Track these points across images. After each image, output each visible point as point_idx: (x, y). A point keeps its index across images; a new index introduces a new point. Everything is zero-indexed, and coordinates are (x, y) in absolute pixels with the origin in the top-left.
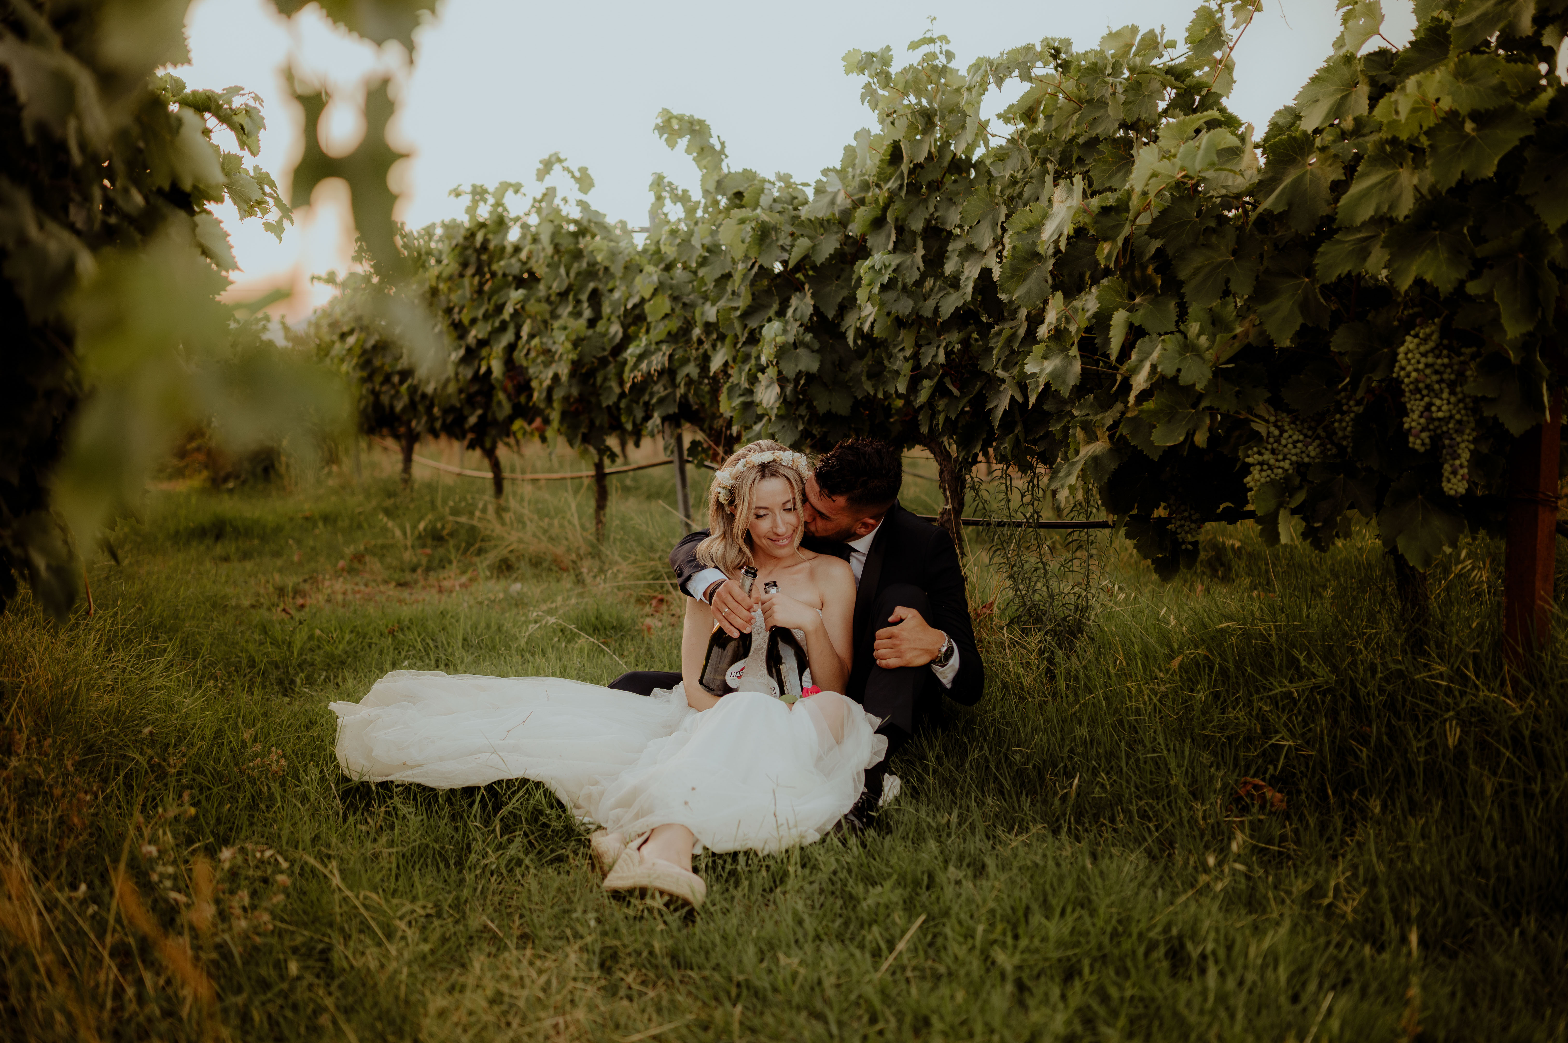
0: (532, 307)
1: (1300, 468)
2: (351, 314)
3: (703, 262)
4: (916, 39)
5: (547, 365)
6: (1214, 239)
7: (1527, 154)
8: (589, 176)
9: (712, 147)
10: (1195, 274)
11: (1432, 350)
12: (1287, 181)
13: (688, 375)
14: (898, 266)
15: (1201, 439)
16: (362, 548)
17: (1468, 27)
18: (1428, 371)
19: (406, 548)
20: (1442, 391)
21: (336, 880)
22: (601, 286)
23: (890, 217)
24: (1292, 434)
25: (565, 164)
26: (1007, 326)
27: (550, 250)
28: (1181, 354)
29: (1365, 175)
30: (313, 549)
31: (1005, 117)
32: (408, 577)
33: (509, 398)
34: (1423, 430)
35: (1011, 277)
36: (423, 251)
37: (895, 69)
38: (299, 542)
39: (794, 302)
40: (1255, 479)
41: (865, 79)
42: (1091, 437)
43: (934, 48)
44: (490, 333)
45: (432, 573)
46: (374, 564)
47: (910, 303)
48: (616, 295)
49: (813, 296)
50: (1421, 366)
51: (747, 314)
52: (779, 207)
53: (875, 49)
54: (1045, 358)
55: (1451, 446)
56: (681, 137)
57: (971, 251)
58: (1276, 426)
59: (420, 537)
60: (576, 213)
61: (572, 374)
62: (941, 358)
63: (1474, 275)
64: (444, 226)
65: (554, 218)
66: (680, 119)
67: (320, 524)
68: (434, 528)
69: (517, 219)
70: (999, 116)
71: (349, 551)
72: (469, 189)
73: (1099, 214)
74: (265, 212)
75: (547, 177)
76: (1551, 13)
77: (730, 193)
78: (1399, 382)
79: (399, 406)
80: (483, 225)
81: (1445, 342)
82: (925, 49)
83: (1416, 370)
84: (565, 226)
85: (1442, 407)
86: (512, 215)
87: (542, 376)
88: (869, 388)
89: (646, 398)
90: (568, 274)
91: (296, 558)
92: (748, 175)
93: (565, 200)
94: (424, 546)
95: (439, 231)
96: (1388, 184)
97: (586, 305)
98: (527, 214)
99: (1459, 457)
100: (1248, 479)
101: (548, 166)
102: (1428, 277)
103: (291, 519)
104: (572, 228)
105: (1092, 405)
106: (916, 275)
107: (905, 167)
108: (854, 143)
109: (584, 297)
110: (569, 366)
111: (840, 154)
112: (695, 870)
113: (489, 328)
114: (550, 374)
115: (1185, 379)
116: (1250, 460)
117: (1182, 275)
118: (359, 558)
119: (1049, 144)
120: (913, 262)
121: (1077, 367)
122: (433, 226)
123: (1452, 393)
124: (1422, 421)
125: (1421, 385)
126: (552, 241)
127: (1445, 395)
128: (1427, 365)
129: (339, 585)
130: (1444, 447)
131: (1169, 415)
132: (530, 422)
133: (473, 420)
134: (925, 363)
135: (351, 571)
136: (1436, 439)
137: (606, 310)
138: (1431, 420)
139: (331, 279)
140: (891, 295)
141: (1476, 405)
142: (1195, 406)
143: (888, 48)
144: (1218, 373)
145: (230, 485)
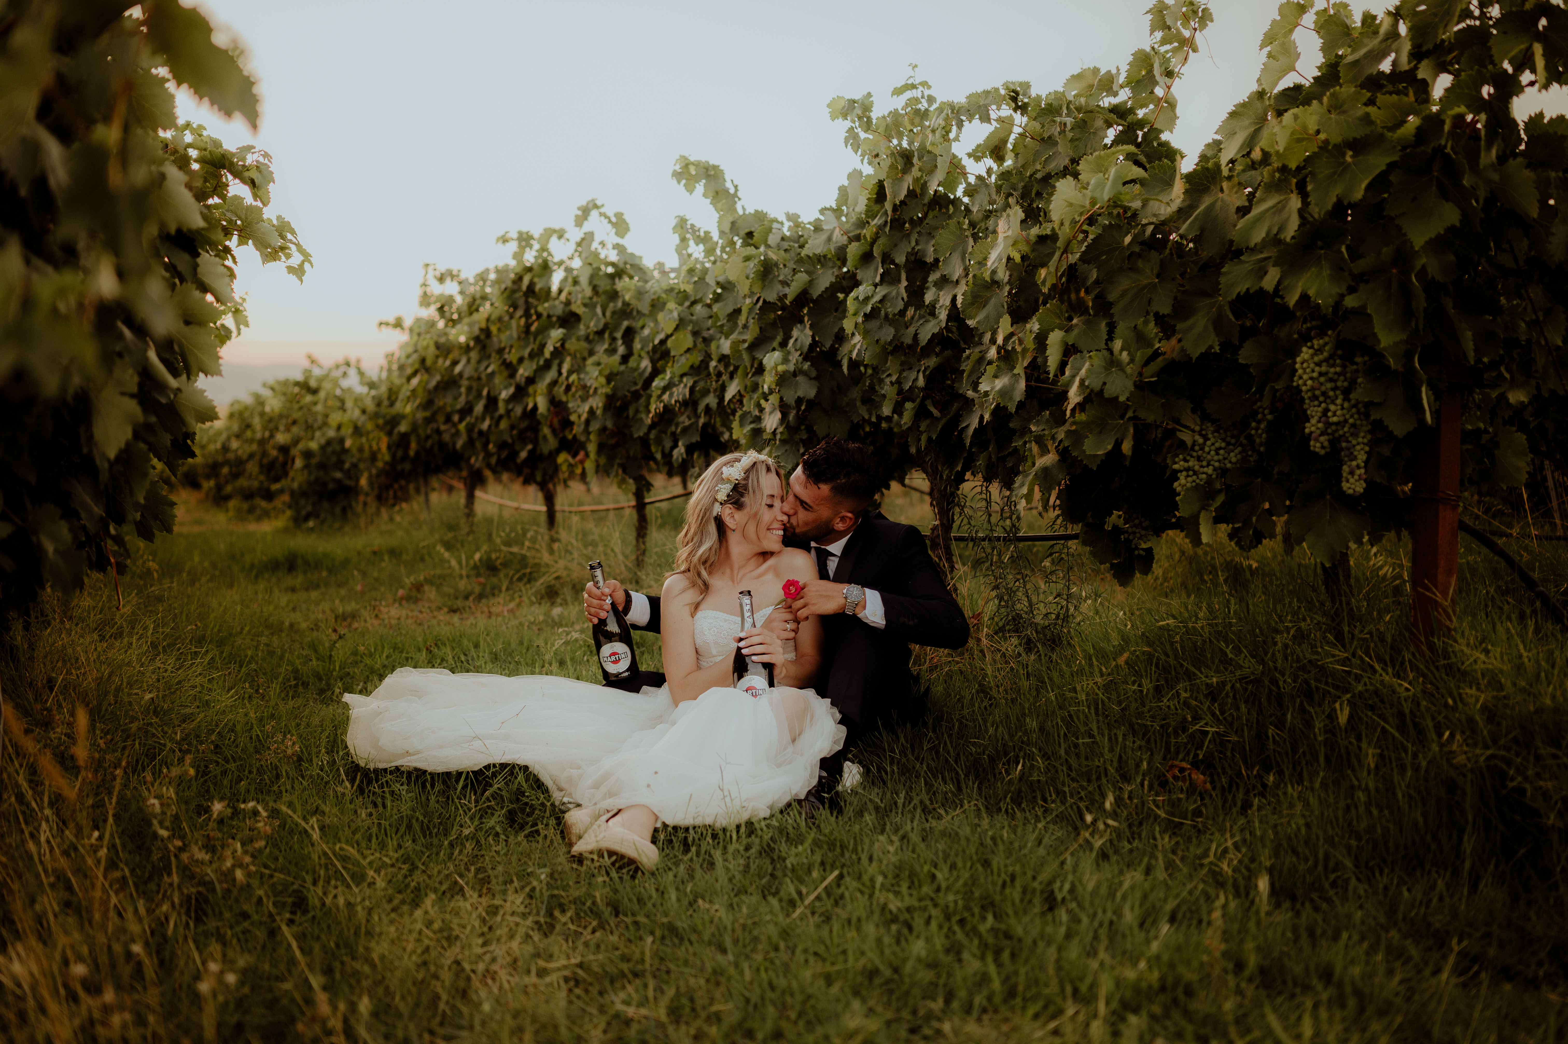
0: (571, 345)
1: (1223, 472)
2: (415, 357)
3: (717, 298)
4: (899, 85)
5: (584, 399)
6: (1140, 264)
7: (1392, 178)
8: (624, 221)
9: (727, 191)
10: (1122, 296)
11: (1326, 360)
12: (1202, 208)
13: (707, 406)
14: (884, 297)
15: (1127, 447)
16: (422, 578)
17: (1356, 62)
18: (1322, 379)
19: (461, 577)
20: (1337, 397)
21: (316, 835)
22: (634, 324)
23: (876, 252)
24: (1214, 442)
25: (602, 210)
26: (977, 350)
27: (588, 292)
28: (1106, 369)
29: (1262, 200)
30: (377, 580)
31: (976, 155)
32: (459, 603)
33: (554, 431)
34: (1322, 434)
35: (972, 304)
36: (478, 296)
37: (876, 114)
38: (364, 573)
39: (795, 333)
40: (1182, 483)
41: (848, 124)
42: (1044, 451)
43: (916, 93)
44: (536, 371)
45: (484, 601)
46: (430, 592)
47: (892, 331)
48: (646, 332)
49: (812, 327)
50: (1315, 375)
51: (755, 346)
52: (786, 245)
53: (857, 96)
54: (996, 376)
55: (1348, 449)
56: (698, 182)
57: (944, 281)
58: (1200, 435)
59: (475, 567)
60: (613, 257)
61: (607, 407)
62: (921, 382)
63: (1352, 290)
64: (498, 271)
65: (592, 261)
66: (697, 164)
67: (386, 558)
68: (489, 559)
69: (560, 263)
70: (970, 155)
71: (408, 581)
72: (515, 235)
73: (1037, 243)
74: (288, 256)
75: (586, 223)
76: (1424, 49)
77: (743, 233)
78: (1298, 390)
79: (460, 444)
80: (529, 269)
81: (1339, 352)
82: (909, 94)
83: (1311, 378)
84: (603, 267)
85: (1337, 412)
86: (556, 259)
87: (580, 410)
88: (863, 412)
89: (673, 428)
90: (604, 314)
91: (359, 588)
92: (760, 216)
93: (603, 244)
94: (478, 575)
95: (492, 276)
96: (1279, 208)
97: (620, 342)
98: (571, 258)
99: (1355, 458)
100: (1176, 484)
101: (585, 212)
102: (1311, 293)
103: (359, 553)
104: (610, 270)
105: (1047, 421)
106: (901, 305)
107: (888, 206)
108: (846, 183)
109: (619, 335)
110: (604, 399)
111: (835, 194)
112: (654, 841)
113: (535, 367)
114: (587, 408)
115: (1110, 392)
116: (1176, 467)
117: (1112, 297)
118: (418, 587)
119: (1014, 179)
120: (898, 293)
121: (1022, 384)
122: (487, 271)
123: (1346, 399)
124: (1320, 425)
125: (1317, 393)
126: (590, 283)
127: (1339, 401)
128: (1321, 374)
129: (394, 612)
130: (1342, 449)
131: (1100, 426)
132: (574, 456)
133: (523, 455)
134: (907, 387)
135: (408, 598)
136: (1334, 442)
137: (637, 346)
138: (1328, 424)
139: (398, 324)
140: (874, 324)
141: (1365, 410)
142: (1122, 417)
143: (869, 95)
144: (1140, 386)
145: (311, 524)
